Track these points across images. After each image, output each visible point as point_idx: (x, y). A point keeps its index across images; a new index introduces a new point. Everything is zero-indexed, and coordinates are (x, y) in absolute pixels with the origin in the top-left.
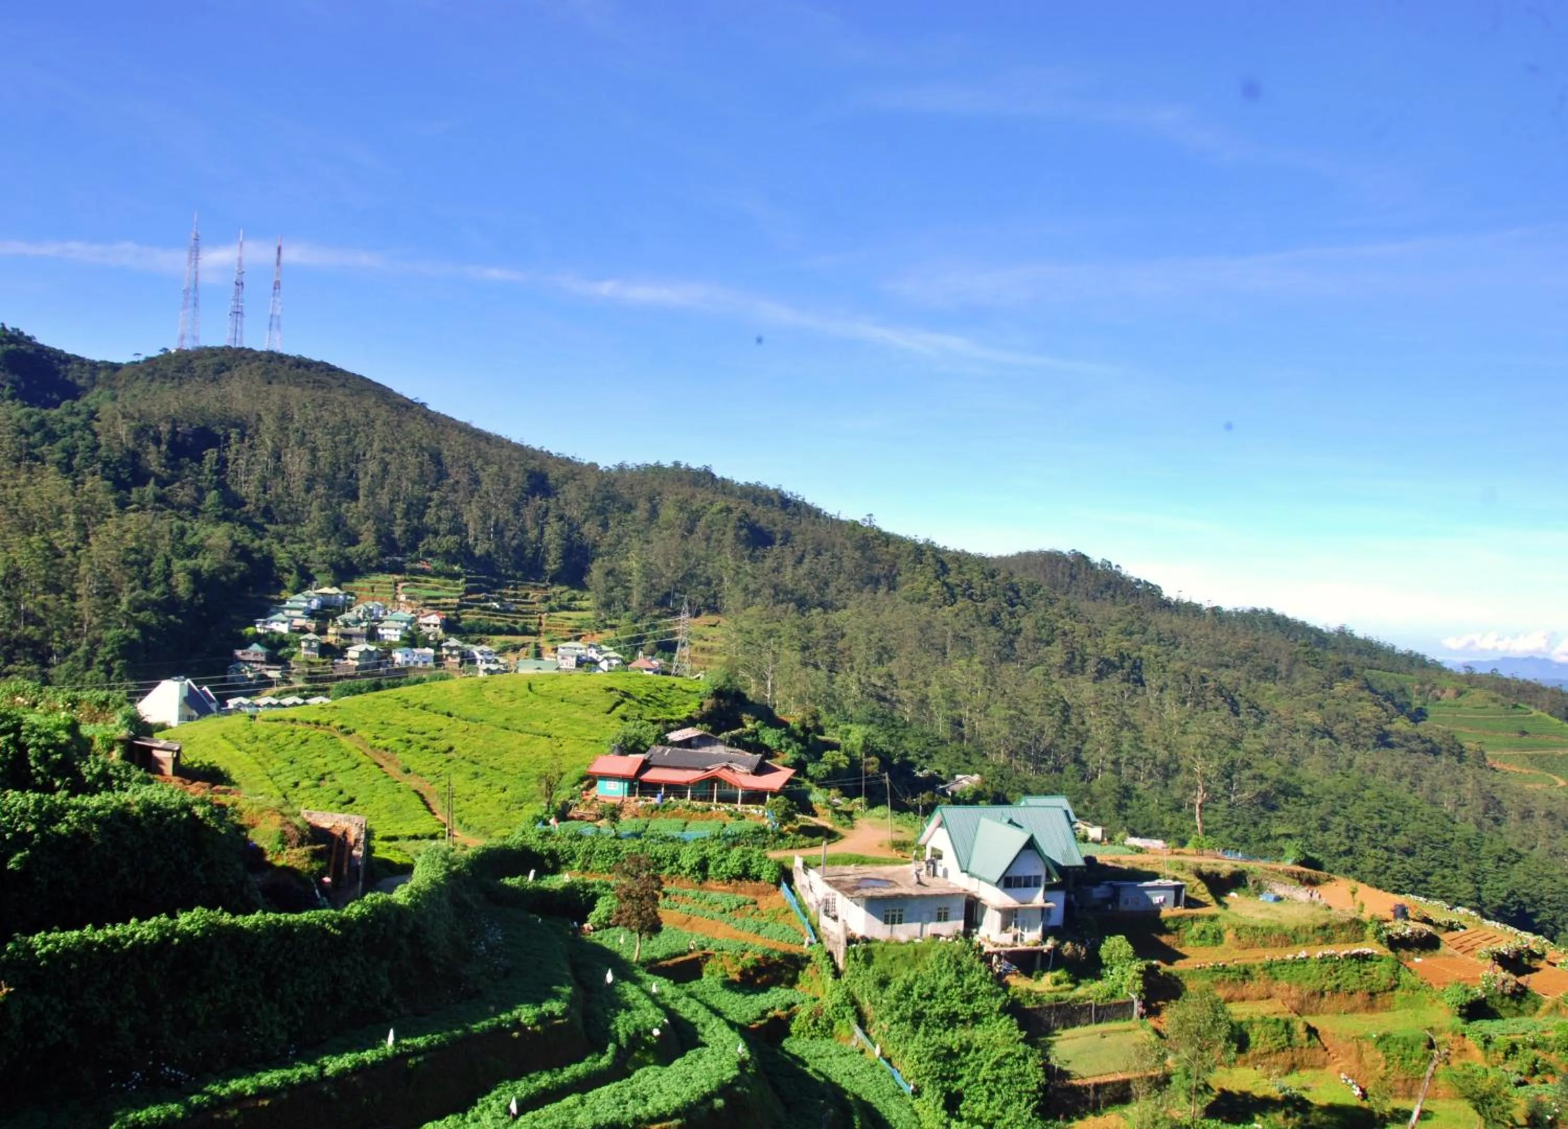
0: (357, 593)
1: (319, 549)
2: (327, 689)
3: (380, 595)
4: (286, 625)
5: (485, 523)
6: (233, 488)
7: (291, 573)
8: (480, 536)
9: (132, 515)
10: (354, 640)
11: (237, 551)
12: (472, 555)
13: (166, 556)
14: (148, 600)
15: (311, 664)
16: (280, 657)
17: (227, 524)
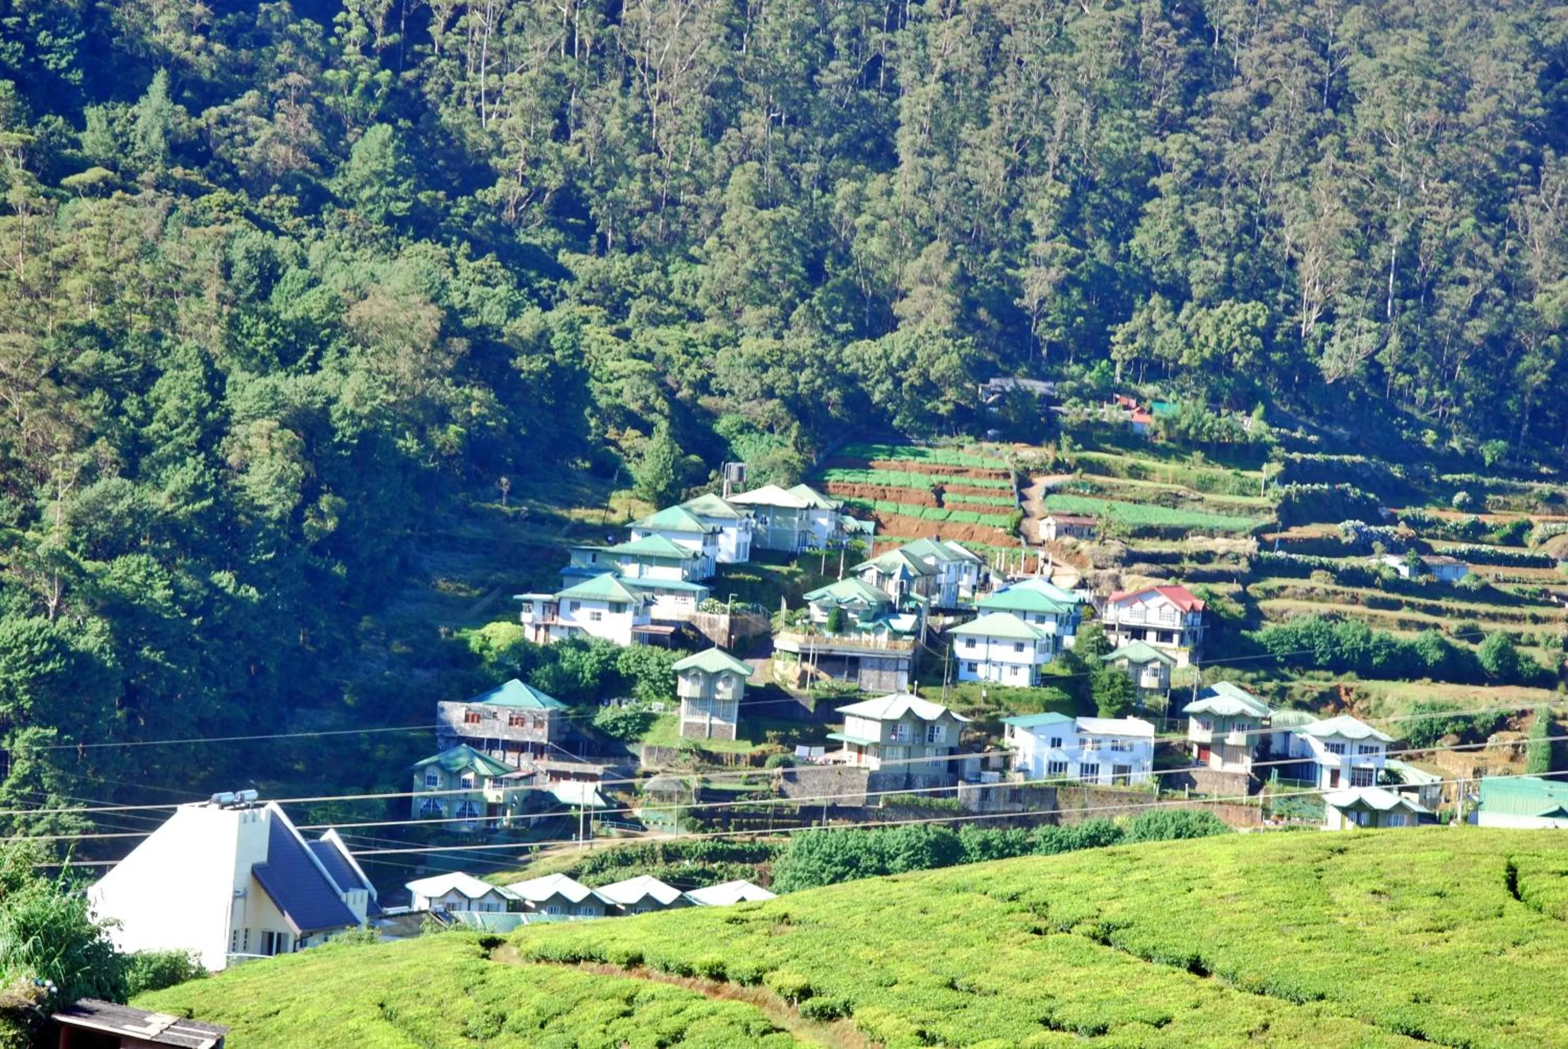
0: (883, 508)
1: (749, 345)
2: (764, 854)
3: (967, 517)
4: (627, 617)
5: (1363, 254)
6: (447, 116)
7: (647, 430)
8: (1346, 305)
9: (86, 207)
10: (868, 678)
11: (460, 345)
12: (1313, 374)
13: (207, 360)
14: (138, 514)
15: (713, 759)
16: (600, 732)
17: (425, 245)
